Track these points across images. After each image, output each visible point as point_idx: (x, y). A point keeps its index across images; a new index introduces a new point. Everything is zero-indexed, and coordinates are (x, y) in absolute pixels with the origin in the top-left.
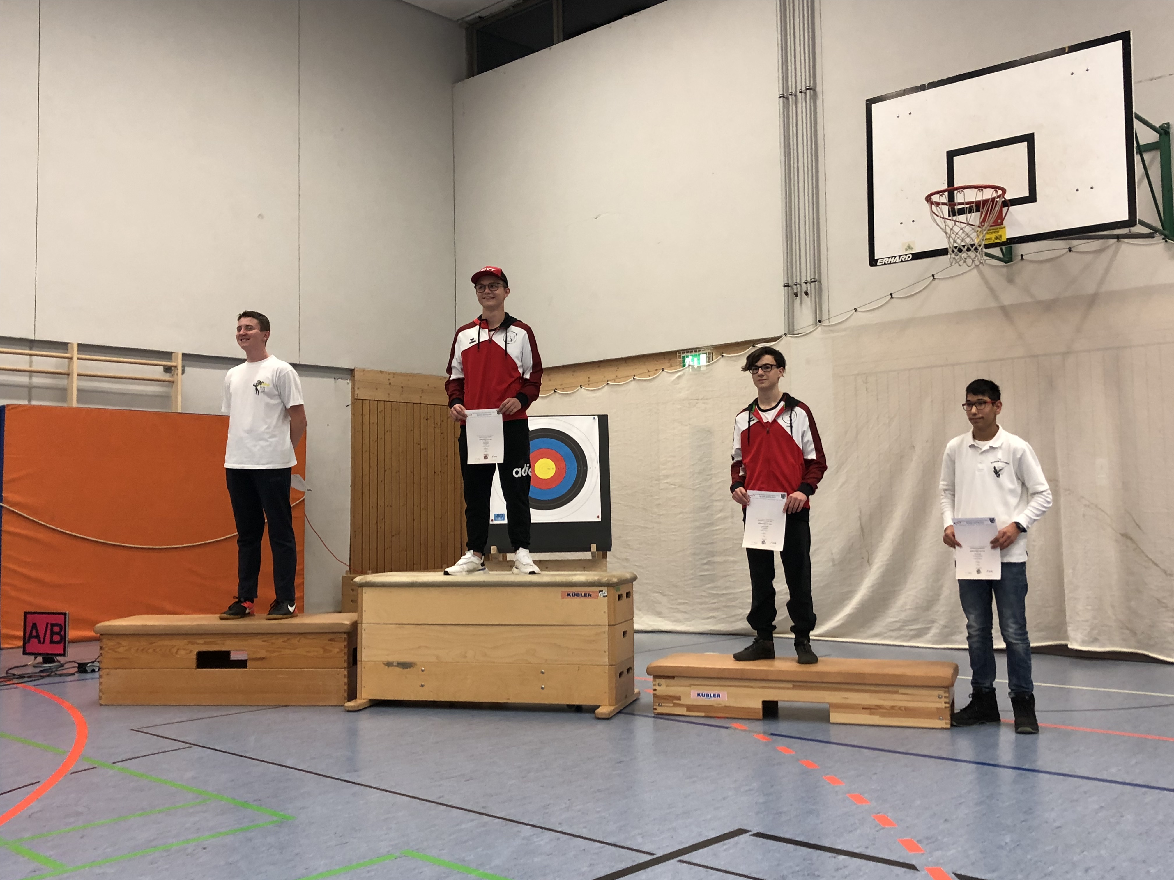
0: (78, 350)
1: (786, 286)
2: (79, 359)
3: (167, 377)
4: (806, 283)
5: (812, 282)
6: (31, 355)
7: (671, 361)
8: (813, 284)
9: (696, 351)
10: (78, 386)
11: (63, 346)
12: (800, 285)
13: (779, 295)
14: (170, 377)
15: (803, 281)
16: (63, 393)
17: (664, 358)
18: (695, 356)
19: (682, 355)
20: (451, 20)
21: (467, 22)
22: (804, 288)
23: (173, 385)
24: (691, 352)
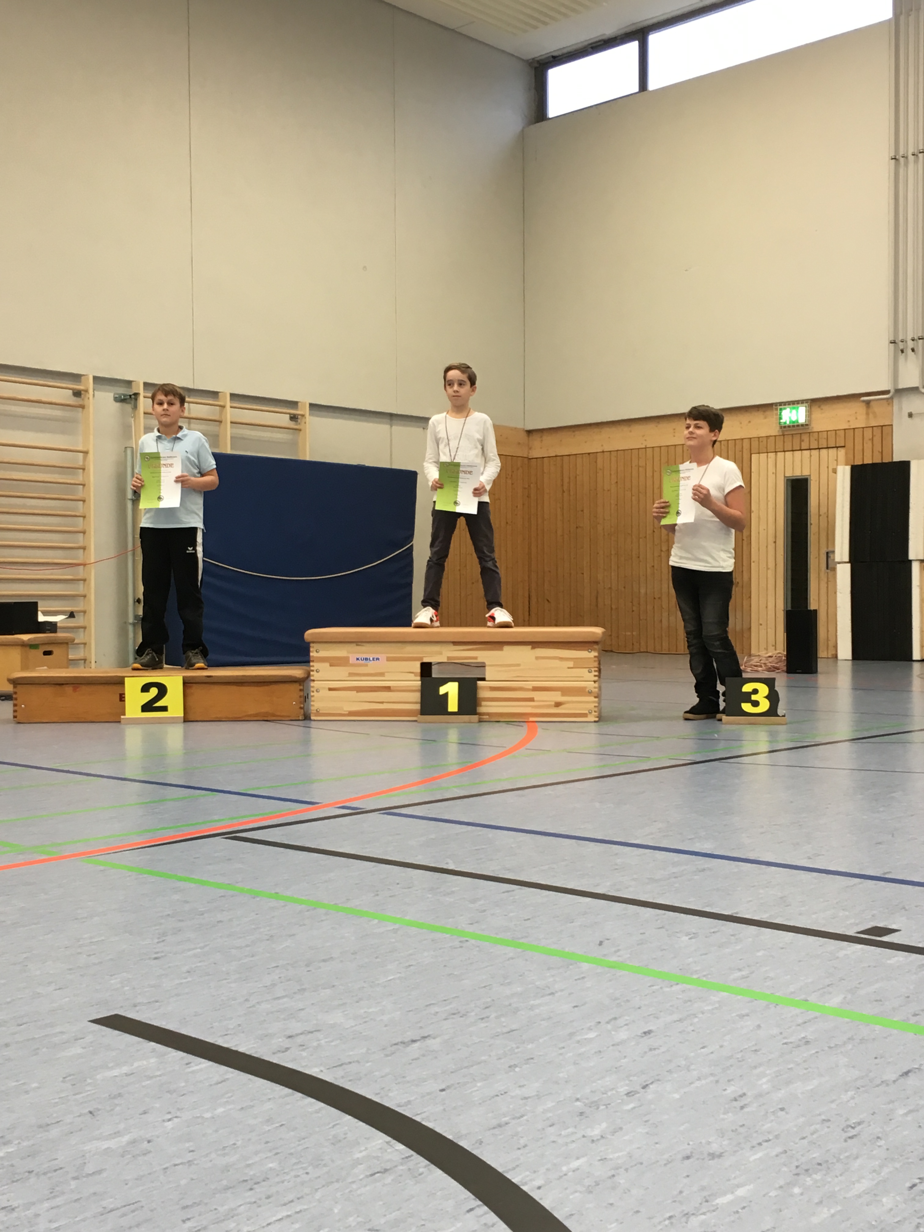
0: (231, 399)
1: (893, 342)
2: (231, 407)
3: (292, 425)
4: (913, 340)
5: (920, 339)
8: (921, 341)
9: (794, 404)
10: (231, 433)
11: (214, 394)
12: (906, 342)
13: (884, 350)
14: (297, 425)
15: (909, 338)
17: (758, 411)
18: (794, 408)
19: (779, 407)
20: (523, 60)
21: (538, 62)
22: (910, 344)
23: (301, 432)
24: (789, 404)
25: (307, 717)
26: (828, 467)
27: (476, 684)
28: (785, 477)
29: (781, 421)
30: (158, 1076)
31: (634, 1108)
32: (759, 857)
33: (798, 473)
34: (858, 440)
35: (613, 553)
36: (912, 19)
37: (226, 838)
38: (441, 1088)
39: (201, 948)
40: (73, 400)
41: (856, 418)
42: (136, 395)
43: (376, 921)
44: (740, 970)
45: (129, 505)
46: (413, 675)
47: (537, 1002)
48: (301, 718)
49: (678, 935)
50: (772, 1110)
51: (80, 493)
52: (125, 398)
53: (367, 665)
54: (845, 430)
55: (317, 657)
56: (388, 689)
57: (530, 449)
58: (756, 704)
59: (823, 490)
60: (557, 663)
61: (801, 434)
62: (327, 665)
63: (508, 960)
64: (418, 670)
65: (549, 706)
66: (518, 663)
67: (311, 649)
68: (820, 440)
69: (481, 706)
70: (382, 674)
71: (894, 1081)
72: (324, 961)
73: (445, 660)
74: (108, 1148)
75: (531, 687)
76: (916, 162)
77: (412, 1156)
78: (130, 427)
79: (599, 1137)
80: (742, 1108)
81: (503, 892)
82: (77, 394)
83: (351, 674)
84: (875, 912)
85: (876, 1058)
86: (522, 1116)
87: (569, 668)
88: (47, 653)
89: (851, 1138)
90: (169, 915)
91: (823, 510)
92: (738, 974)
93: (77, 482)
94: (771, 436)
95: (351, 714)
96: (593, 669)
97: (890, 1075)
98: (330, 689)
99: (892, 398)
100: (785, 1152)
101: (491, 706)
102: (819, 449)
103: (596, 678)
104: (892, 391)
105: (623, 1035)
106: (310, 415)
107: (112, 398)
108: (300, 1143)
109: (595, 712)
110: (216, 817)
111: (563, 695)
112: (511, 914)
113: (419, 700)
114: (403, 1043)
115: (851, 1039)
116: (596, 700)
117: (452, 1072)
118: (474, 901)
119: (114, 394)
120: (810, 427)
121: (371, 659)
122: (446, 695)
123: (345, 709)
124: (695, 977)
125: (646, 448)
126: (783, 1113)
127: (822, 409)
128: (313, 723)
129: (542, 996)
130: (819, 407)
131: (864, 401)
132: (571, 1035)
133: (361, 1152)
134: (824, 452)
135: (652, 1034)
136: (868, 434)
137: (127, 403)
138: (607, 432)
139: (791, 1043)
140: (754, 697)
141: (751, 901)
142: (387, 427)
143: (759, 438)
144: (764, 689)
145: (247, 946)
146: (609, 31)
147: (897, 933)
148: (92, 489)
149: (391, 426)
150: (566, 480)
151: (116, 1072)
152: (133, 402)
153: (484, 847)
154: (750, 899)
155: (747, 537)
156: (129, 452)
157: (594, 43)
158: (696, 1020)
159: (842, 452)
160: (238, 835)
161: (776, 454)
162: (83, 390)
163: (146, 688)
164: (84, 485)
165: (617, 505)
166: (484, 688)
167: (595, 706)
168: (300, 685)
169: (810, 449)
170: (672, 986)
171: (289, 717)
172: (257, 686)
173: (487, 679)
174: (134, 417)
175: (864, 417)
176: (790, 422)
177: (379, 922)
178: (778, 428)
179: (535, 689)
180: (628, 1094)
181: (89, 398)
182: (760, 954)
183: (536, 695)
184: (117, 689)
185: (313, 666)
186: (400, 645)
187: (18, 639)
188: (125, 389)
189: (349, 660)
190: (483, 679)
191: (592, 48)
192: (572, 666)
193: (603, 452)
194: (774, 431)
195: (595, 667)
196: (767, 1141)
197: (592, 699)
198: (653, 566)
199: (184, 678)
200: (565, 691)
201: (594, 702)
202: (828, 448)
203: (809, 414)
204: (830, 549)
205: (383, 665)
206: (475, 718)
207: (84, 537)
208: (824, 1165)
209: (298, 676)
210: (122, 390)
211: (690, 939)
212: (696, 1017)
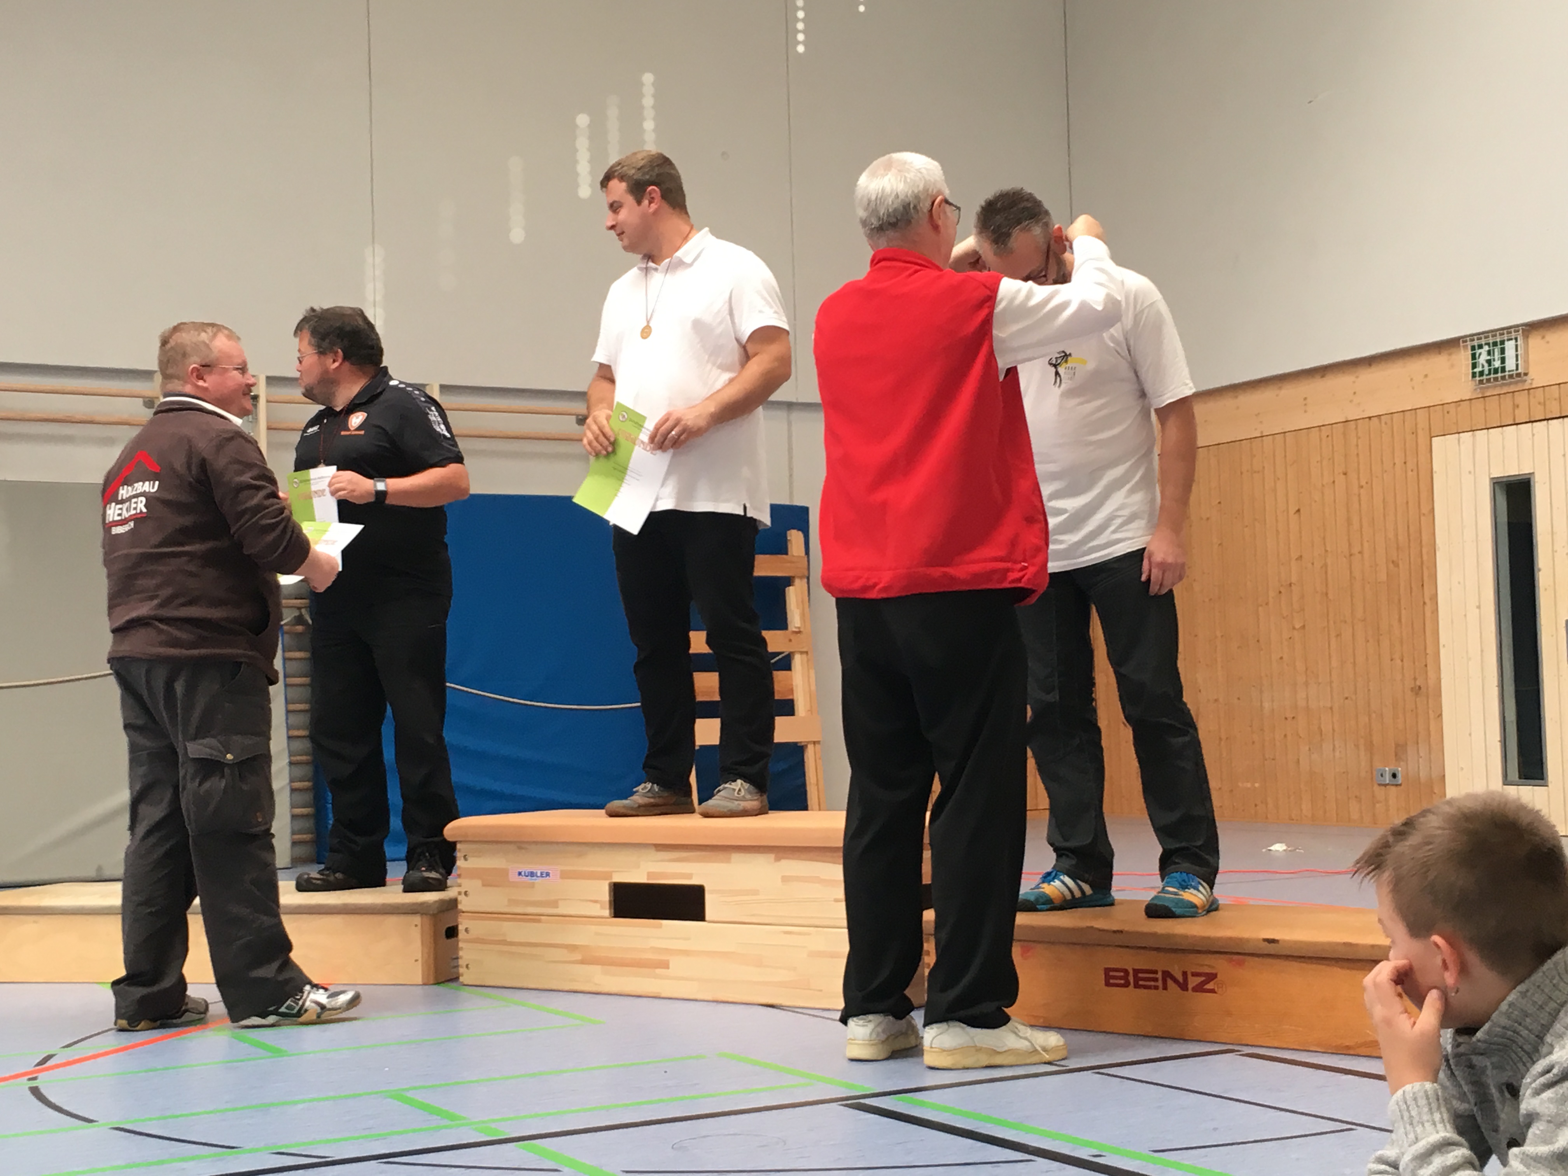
9: (1496, 336)
17: (1440, 353)
18: (1495, 344)
19: (1471, 344)
24: (1487, 337)
26: (1564, 455)
28: (1491, 477)
29: (1475, 370)
33: (1513, 470)
35: (1219, 634)
59: (1559, 501)
61: (1513, 392)
68: (1547, 403)
91: (1560, 542)
94: (1462, 401)
102: (1547, 420)
120: (1528, 378)
125: (1262, 437)
127: (1548, 342)
130: (1543, 338)
134: (1555, 425)
143: (1444, 405)
149: (790, 424)
155: (1431, 599)
161: (1474, 436)
169: (1532, 422)
176: (1490, 372)
178: (1472, 384)
198: (1281, 658)
202: (1562, 417)
203: (1524, 354)
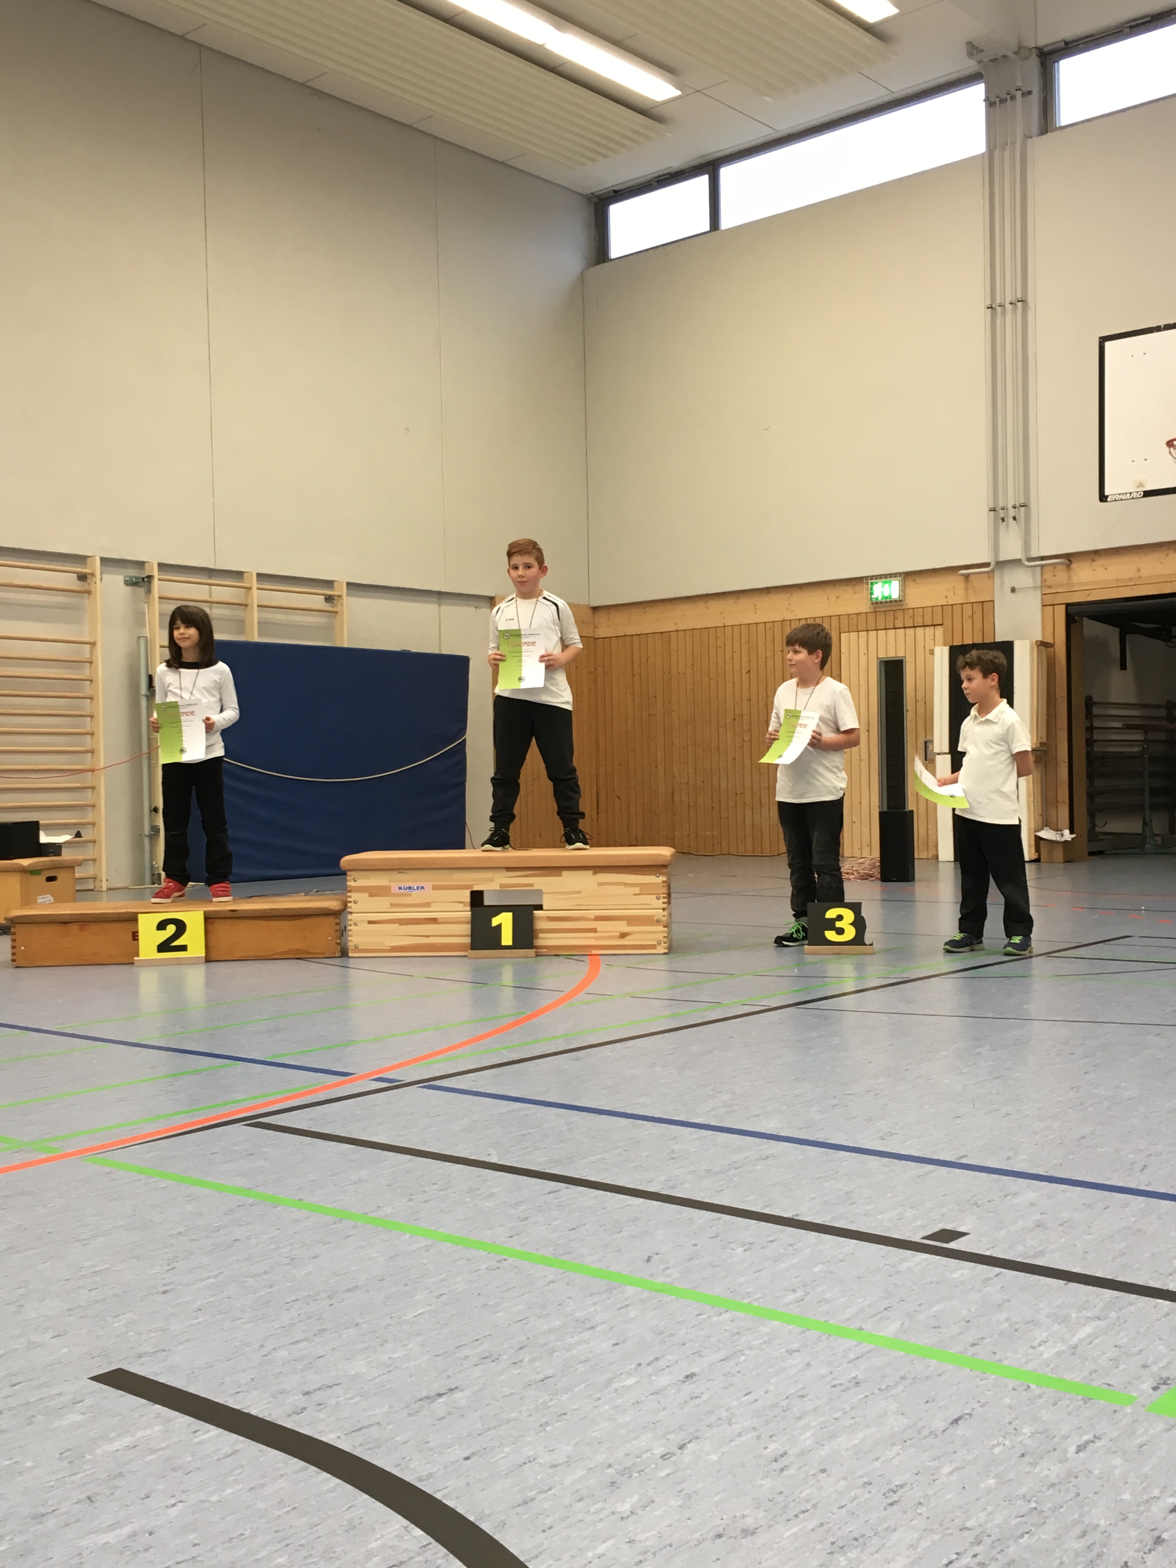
0: (258, 580)
1: (993, 510)
2: (258, 589)
3: (327, 607)
4: (1014, 508)
5: (1021, 506)
6: (210, 585)
7: (856, 588)
8: (1022, 509)
9: (886, 578)
10: (258, 618)
11: (239, 575)
12: (1007, 509)
13: (982, 520)
14: (333, 607)
15: (1010, 505)
16: (241, 625)
17: (847, 585)
18: (886, 582)
19: (870, 581)
20: (580, 194)
21: (597, 196)
22: (1012, 512)
23: (338, 616)
24: (881, 578)
25: (344, 953)
26: (924, 648)
27: (532, 913)
28: (878, 658)
29: (873, 596)
30: (163, 1449)
31: (668, 1475)
32: (828, 1139)
33: (892, 654)
34: (958, 618)
35: (690, 743)
36: (1007, 154)
37: (247, 1125)
38: (466, 1455)
39: (215, 1277)
40: (76, 585)
41: (955, 594)
42: (150, 577)
43: (407, 1236)
44: (794, 1291)
45: (144, 702)
46: (462, 905)
47: (576, 1338)
48: (337, 955)
49: (733, 1246)
50: (813, 1473)
51: (87, 689)
52: (138, 580)
53: (410, 895)
54: (942, 606)
55: (356, 887)
56: (434, 921)
57: (596, 627)
58: (840, 931)
59: (920, 672)
60: (621, 889)
61: (894, 611)
62: (366, 895)
63: (548, 1284)
64: (467, 899)
65: (612, 938)
66: (579, 890)
67: (348, 878)
68: (915, 618)
69: (538, 938)
70: (428, 905)
71: (944, 1431)
72: (348, 1290)
73: (498, 888)
74: (107, 1543)
75: (593, 917)
76: (1014, 311)
77: (430, 1544)
78: (145, 613)
79: (629, 1513)
80: (782, 1470)
81: (549, 1193)
82: (82, 577)
83: (392, 905)
84: (944, 1210)
85: (927, 1402)
86: (550, 1490)
87: (635, 895)
88: (51, 879)
89: (891, 1504)
90: (180, 1233)
91: (920, 695)
92: (791, 1297)
93: (84, 677)
94: (861, 613)
95: (394, 949)
96: (661, 896)
97: (939, 1424)
98: (370, 922)
99: (992, 571)
100: (822, 1525)
101: (549, 938)
102: (915, 627)
103: (665, 906)
104: (993, 564)
105: (663, 1380)
106: (347, 595)
107: (122, 582)
108: (313, 1531)
109: (665, 943)
110: (238, 1096)
111: (628, 925)
112: (555, 1223)
113: (470, 933)
114: (428, 1398)
115: (903, 1378)
116: (666, 929)
117: (479, 1435)
118: (516, 1205)
119: (125, 577)
120: (903, 603)
121: (415, 888)
122: (499, 927)
123: (387, 945)
124: (746, 1301)
125: (724, 626)
126: (824, 1475)
127: (917, 583)
128: (352, 960)
129: (581, 1332)
130: (914, 581)
131: (962, 575)
132: (609, 1381)
133: (377, 1540)
134: (920, 631)
135: (695, 1378)
136: (968, 609)
137: (140, 587)
138: (681, 608)
139: (841, 1385)
140: (838, 924)
141: (814, 1198)
142: (436, 606)
143: (849, 615)
144: (849, 915)
145: (265, 1273)
146: (675, 163)
147: (965, 1238)
148: (100, 685)
149: (440, 606)
150: (636, 662)
151: (117, 1445)
152: (146, 585)
153: (531, 1131)
154: (813, 1195)
156: (142, 642)
157: (659, 176)
158: (743, 1358)
159: (939, 631)
160: (261, 1120)
161: (868, 633)
162: (89, 574)
163: (162, 926)
164: (91, 681)
165: (693, 689)
166: (541, 918)
167: (664, 937)
168: (336, 918)
169: (905, 628)
170: (720, 1314)
171: (323, 953)
172: (288, 920)
173: (544, 908)
174: (148, 602)
175: (963, 592)
176: (882, 598)
177: (411, 1236)
178: (869, 604)
179: (598, 918)
180: (663, 1457)
181: (95, 583)
182: (817, 1269)
183: (599, 925)
184: (128, 927)
185: (350, 897)
186: (447, 871)
187: (18, 864)
188: (137, 571)
189: (390, 890)
190: (540, 907)
191: (658, 182)
192: (638, 892)
193: (677, 631)
194: (865, 607)
195: (663, 894)
196: (804, 1512)
197: (661, 928)
198: (734, 758)
199: (205, 913)
200: (632, 920)
201: (664, 932)
202: (923, 626)
203: (903, 589)
204: (929, 738)
205: (428, 894)
206: (532, 952)
207: (92, 739)
208: (861, 1540)
209: (333, 908)
210: (133, 573)
211: (745, 1251)
212: (743, 1354)
